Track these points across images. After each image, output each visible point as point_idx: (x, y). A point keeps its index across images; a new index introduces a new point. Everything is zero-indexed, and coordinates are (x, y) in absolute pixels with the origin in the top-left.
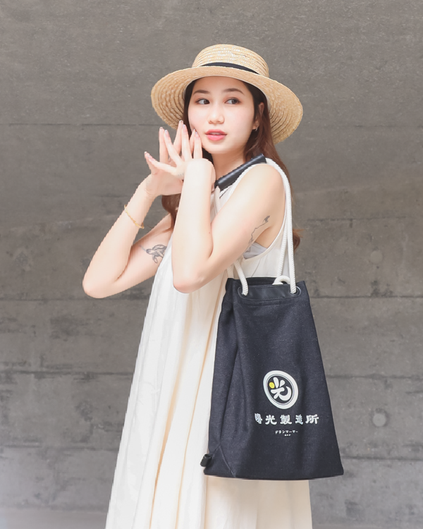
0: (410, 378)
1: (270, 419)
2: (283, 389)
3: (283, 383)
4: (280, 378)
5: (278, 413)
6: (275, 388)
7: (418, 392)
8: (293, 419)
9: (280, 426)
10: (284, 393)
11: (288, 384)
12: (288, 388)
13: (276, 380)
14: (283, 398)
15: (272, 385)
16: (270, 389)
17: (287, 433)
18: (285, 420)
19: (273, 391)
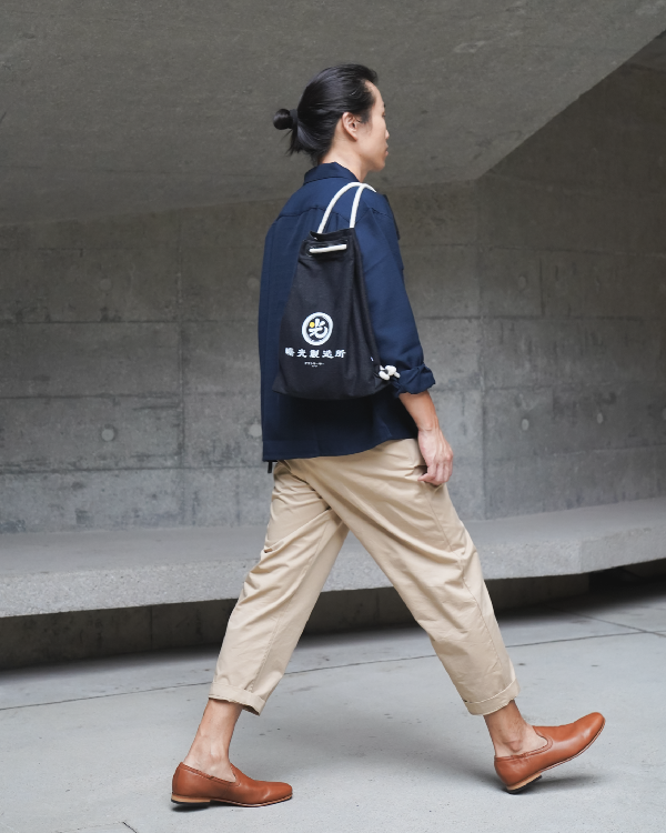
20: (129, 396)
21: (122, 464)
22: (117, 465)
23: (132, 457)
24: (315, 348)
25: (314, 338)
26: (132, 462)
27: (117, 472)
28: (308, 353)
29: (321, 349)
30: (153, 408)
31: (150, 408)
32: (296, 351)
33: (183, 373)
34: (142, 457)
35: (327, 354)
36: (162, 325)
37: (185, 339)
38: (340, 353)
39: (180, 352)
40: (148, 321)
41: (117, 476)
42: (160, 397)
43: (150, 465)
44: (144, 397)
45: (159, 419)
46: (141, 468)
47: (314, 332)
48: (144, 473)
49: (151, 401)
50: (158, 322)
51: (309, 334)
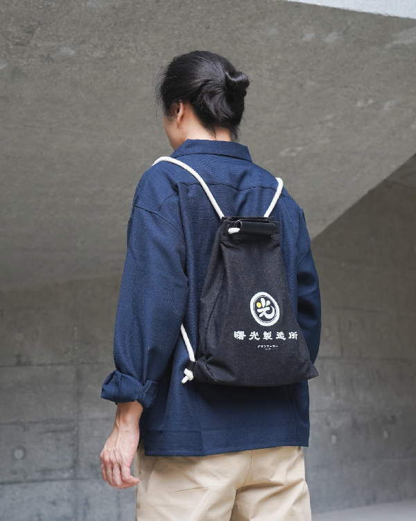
0: (41, 422)
1: (254, 335)
2: (268, 308)
3: (268, 303)
4: (267, 299)
5: (261, 330)
6: (262, 307)
7: (47, 432)
8: (274, 335)
9: (263, 341)
10: (269, 312)
13: (263, 300)
14: (268, 316)
15: (259, 305)
16: (256, 308)
17: (267, 348)
18: (267, 336)
19: (259, 311)
20: (36, 422)
22: (25, 478)
23: (37, 471)
24: (267, 329)
25: (264, 319)
26: (37, 476)
27: (25, 484)
28: (261, 336)
29: (274, 330)
31: (52, 431)
32: (248, 334)
33: (78, 403)
35: (280, 335)
37: (79, 377)
38: (293, 335)
39: (76, 387)
42: (60, 423)
43: (51, 477)
44: (48, 423)
45: (59, 440)
47: (263, 312)
49: (53, 426)
51: (258, 314)
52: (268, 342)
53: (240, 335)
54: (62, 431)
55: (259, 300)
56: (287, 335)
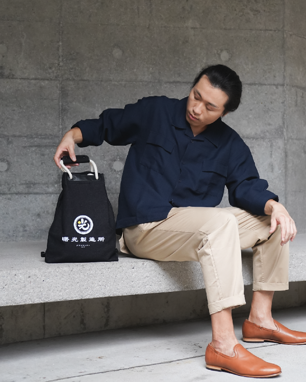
0: (25, 137)
1: (75, 239)
2: (85, 225)
3: (86, 221)
4: (85, 219)
5: (79, 236)
6: (81, 224)
7: (31, 146)
8: (88, 239)
9: (80, 243)
10: (85, 227)
11: (88, 222)
12: (88, 224)
13: (82, 220)
15: (79, 222)
16: (77, 224)
17: (83, 246)
18: (83, 240)
19: (79, 226)
20: (20, 136)
21: (14, 190)
22: (9, 190)
23: (22, 184)
24: (83, 236)
25: (82, 230)
26: (21, 188)
27: (9, 196)
28: (79, 239)
29: (88, 236)
30: (39, 146)
31: (36, 146)
32: (70, 239)
33: (63, 120)
34: (29, 184)
35: (92, 239)
36: (47, 82)
37: (64, 93)
38: (101, 239)
39: (61, 104)
40: (36, 79)
41: (9, 199)
42: (45, 138)
43: (35, 191)
44: (32, 137)
45: (43, 155)
46: (29, 193)
47: (82, 227)
48: (31, 197)
49: (37, 141)
50: (43, 79)
51: (78, 228)
52: (84, 243)
53: (66, 239)
54: (46, 146)
55: (80, 220)
56: (96, 239)
